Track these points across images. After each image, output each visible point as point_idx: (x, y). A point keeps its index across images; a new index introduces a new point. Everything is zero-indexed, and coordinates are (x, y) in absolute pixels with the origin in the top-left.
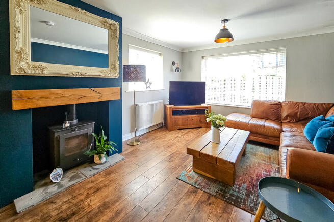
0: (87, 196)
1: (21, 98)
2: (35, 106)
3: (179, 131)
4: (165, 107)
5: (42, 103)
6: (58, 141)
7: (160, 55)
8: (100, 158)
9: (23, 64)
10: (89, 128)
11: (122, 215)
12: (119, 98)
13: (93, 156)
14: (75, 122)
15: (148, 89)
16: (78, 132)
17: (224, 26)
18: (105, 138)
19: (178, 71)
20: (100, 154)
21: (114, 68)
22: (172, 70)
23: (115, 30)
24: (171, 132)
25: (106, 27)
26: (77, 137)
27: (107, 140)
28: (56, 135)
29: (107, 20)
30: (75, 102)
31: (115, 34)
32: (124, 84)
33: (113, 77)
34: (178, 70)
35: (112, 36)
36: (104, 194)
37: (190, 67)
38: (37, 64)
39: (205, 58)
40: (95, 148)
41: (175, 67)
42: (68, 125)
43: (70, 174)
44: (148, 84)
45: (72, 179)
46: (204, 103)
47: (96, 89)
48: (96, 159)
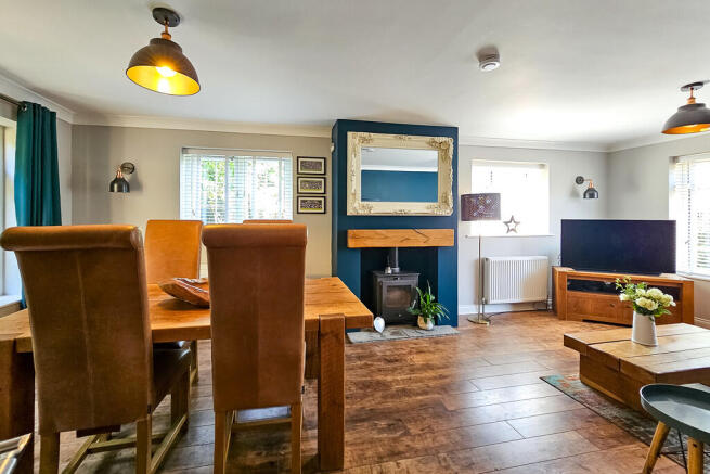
0: (410, 353)
1: (354, 237)
2: (362, 246)
3: (585, 324)
4: (553, 270)
5: (369, 244)
6: (381, 287)
7: (542, 166)
8: (426, 321)
9: (356, 205)
10: (412, 280)
11: (447, 380)
12: (453, 245)
13: (417, 316)
14: (397, 269)
15: (512, 234)
16: (400, 282)
17: (692, 98)
18: (433, 298)
19: (592, 196)
20: (425, 316)
21: (446, 202)
22: (574, 194)
23: (447, 150)
24: (562, 322)
25: (435, 148)
26: (400, 287)
27: (436, 301)
28: (379, 280)
29: (436, 138)
30: (397, 245)
31: (446, 155)
32: (462, 225)
33: (444, 214)
34: (590, 193)
35: (443, 158)
36: (428, 358)
37: (632, 184)
38: (366, 203)
39: (682, 160)
40: (419, 306)
41: (583, 188)
42: (390, 272)
43: (392, 329)
44: (512, 225)
45: (393, 334)
46: (674, 272)
47: (422, 231)
48: (421, 321)
